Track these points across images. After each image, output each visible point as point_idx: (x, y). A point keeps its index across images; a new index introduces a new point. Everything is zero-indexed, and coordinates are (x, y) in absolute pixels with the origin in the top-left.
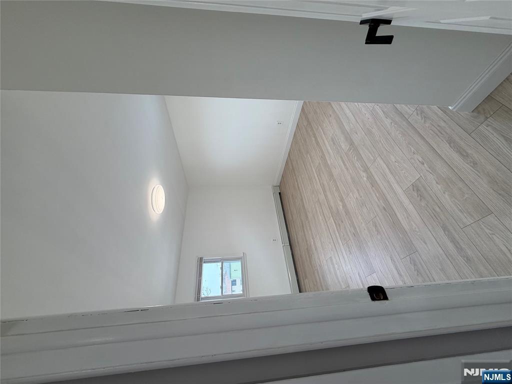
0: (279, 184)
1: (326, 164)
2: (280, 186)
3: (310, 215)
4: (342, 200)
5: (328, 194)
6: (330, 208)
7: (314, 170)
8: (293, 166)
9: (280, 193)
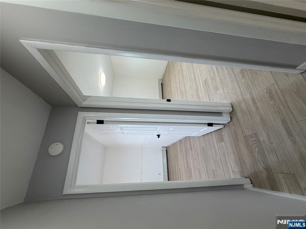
0: (162, 79)
1: (182, 70)
2: (162, 80)
3: (173, 94)
4: (185, 87)
5: (181, 84)
6: (180, 90)
7: (177, 72)
8: (169, 70)
9: (162, 84)
